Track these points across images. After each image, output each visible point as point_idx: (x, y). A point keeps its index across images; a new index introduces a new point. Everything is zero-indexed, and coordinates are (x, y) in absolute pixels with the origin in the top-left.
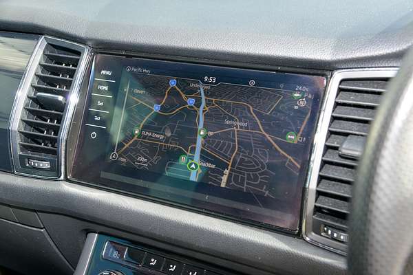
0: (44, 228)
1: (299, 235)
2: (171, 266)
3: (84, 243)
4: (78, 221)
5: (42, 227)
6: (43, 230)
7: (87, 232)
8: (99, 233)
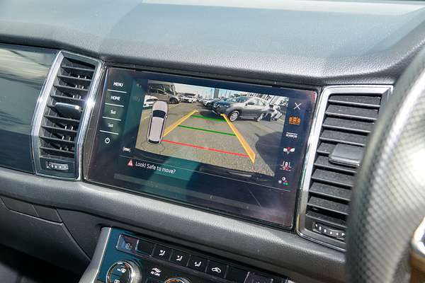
0: (63, 222)
2: (178, 257)
4: (94, 217)
5: (61, 221)
6: (61, 224)
7: (102, 226)
8: (113, 227)
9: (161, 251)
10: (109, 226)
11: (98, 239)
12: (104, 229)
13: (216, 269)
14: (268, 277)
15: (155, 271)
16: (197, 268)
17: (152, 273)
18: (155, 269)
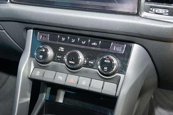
0: (4, 30)
1: (137, 15)
2: (73, 40)
3: (26, 35)
4: (22, 24)
5: (3, 29)
6: (3, 31)
7: (27, 29)
8: (33, 29)
9: (63, 38)
10: (31, 29)
11: (26, 38)
12: (29, 31)
13: (94, 44)
14: (123, 44)
15: (61, 49)
16: (83, 45)
17: (60, 50)
18: (61, 48)
